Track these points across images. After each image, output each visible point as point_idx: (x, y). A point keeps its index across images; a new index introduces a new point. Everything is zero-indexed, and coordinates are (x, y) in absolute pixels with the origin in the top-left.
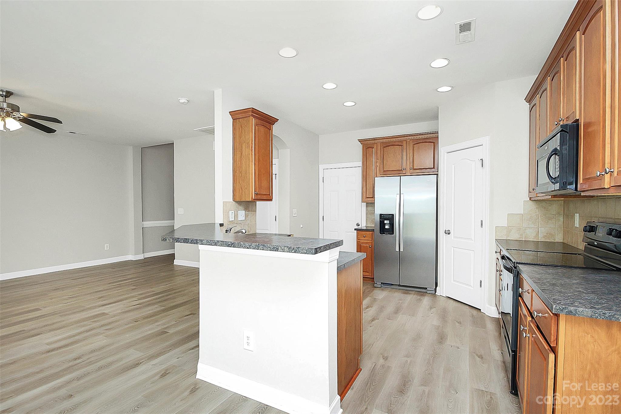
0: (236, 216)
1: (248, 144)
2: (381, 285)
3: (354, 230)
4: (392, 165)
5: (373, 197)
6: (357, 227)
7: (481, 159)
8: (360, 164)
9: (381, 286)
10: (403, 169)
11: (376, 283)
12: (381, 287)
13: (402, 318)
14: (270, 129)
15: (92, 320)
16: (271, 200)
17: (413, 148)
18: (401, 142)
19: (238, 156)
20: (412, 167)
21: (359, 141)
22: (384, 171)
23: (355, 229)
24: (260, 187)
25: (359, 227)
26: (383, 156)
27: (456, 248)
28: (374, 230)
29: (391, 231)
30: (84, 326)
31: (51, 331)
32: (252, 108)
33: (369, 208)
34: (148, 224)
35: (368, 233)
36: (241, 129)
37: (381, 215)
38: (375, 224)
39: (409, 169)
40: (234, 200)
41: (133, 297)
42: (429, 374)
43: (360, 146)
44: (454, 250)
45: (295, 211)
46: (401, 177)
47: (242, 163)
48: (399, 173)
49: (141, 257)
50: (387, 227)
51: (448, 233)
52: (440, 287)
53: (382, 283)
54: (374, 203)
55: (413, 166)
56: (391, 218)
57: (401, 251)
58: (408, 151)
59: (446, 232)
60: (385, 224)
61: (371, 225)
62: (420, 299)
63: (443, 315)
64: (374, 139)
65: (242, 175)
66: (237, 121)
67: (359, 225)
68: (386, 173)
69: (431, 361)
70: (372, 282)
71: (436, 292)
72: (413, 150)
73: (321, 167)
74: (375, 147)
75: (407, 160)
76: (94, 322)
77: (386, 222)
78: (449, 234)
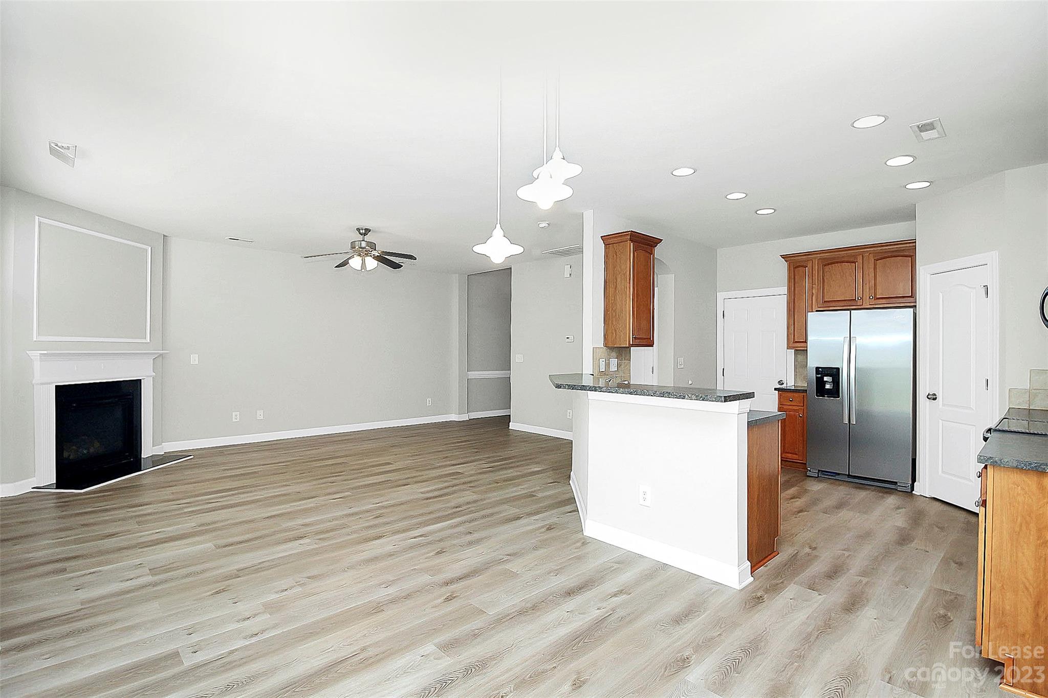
0: (608, 365)
1: (624, 274)
2: (818, 473)
3: (774, 389)
4: (838, 292)
5: (806, 342)
6: (779, 386)
7: (985, 286)
8: (784, 290)
9: (818, 475)
10: (858, 298)
11: (810, 470)
12: (818, 477)
13: (845, 514)
14: (651, 253)
15: (452, 477)
16: (652, 345)
17: (875, 265)
18: (855, 256)
19: (611, 290)
20: (873, 296)
21: (783, 258)
22: (825, 301)
23: (776, 389)
24: (639, 330)
25: (784, 386)
26: (823, 279)
27: (946, 422)
28: (806, 390)
29: (835, 392)
30: (446, 482)
31: (416, 482)
32: (632, 231)
33: (800, 358)
34: (474, 375)
35: (796, 395)
36: (615, 257)
37: (817, 368)
38: (807, 382)
39: (868, 298)
40: (606, 345)
41: (480, 460)
42: (873, 569)
43: (784, 265)
44: (943, 426)
45: (681, 360)
46: (852, 311)
47: (617, 300)
48: (850, 305)
49: (465, 417)
50: (828, 386)
51: (933, 397)
52: (919, 481)
53: (819, 471)
54: (807, 350)
55: (875, 294)
56: (835, 373)
57: (851, 423)
58: (866, 272)
59: (929, 397)
60: (825, 383)
61: (803, 384)
62: (882, 496)
63: (917, 518)
64: (809, 254)
65: (616, 314)
66: (611, 247)
67: (783, 384)
68: (828, 306)
69: (879, 559)
70: (803, 470)
71: (913, 489)
72: (875, 268)
73: (720, 296)
74: (810, 265)
75: (864, 284)
76: (455, 479)
77: (826, 379)
78: (935, 399)
